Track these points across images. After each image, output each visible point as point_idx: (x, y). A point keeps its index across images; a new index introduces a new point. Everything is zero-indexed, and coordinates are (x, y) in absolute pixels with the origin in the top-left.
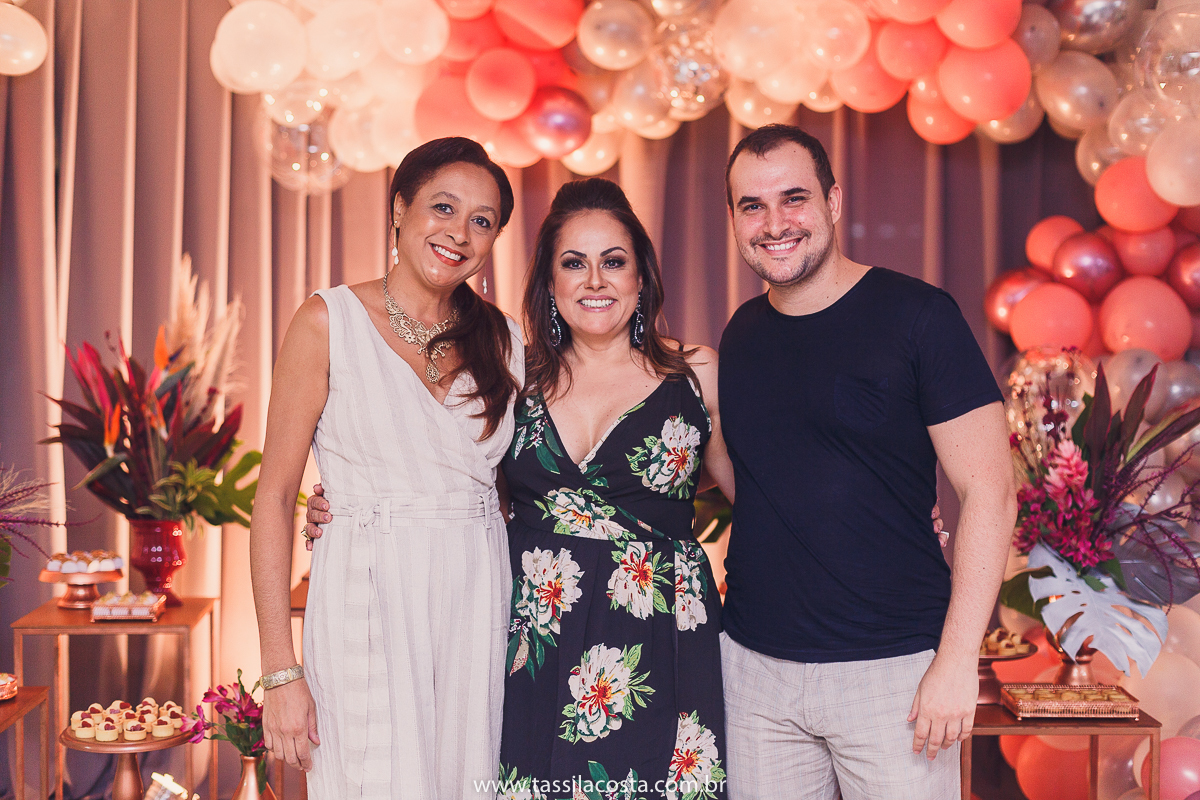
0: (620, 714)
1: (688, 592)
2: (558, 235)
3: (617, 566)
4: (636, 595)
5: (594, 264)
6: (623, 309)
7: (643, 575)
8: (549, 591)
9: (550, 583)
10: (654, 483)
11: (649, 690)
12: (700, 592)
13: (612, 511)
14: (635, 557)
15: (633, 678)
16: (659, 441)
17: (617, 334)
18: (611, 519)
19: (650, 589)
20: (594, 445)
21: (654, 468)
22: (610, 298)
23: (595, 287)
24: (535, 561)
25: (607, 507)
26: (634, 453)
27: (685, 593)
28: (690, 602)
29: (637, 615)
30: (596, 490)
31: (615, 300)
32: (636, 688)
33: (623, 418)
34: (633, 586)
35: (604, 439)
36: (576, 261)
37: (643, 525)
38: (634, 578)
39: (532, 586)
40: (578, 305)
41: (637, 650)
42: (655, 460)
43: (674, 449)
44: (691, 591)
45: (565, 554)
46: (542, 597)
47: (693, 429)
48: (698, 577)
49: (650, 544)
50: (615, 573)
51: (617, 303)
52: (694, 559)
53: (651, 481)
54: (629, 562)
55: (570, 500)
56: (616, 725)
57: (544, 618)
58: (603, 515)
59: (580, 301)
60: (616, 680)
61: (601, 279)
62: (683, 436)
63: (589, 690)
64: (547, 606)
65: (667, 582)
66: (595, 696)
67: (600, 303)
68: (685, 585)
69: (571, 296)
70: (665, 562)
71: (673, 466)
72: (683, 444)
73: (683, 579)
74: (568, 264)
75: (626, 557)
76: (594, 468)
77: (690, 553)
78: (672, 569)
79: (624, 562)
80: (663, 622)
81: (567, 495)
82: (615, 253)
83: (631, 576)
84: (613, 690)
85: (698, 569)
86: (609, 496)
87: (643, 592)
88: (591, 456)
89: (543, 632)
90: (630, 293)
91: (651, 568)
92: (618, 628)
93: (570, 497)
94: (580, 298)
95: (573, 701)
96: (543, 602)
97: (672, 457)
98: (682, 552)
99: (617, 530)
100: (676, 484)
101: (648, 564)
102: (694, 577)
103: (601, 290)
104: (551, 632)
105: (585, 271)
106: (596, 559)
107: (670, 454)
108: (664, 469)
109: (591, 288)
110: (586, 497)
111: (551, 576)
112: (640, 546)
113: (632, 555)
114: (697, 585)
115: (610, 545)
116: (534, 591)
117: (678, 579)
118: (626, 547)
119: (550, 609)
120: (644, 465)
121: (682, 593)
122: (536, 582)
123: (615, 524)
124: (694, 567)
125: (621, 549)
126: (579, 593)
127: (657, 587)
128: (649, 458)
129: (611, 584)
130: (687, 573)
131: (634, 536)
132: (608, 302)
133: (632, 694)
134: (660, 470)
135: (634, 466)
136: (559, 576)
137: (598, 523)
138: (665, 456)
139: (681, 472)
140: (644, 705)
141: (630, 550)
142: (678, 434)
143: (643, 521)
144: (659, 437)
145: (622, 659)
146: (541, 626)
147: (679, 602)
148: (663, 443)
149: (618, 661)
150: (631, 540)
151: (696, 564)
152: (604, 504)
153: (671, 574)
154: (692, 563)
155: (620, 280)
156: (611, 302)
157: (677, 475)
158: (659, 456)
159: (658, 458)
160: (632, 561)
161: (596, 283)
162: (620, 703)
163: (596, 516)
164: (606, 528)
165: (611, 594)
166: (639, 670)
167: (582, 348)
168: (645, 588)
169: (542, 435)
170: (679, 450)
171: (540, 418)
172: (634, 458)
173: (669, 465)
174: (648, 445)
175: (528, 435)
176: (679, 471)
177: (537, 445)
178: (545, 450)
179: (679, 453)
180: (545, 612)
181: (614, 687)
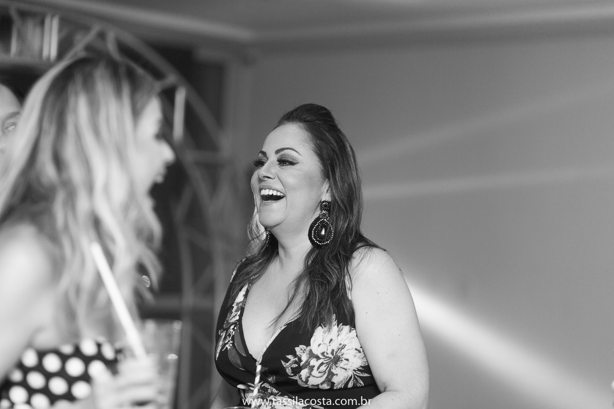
10: (309, 383)
16: (309, 348)
21: (305, 372)
26: (287, 360)
30: (271, 383)
33: (283, 328)
42: (305, 366)
43: (323, 354)
47: (347, 328)
53: (305, 382)
62: (334, 339)
72: (334, 347)
76: (265, 368)
97: (320, 361)
100: (335, 380)
107: (318, 358)
108: (314, 373)
120: (296, 371)
128: (299, 365)
134: (311, 373)
135: (289, 371)
138: (313, 362)
144: (308, 344)
148: (311, 351)
157: (331, 374)
158: (308, 363)
159: (307, 364)
169: (233, 339)
170: (329, 351)
171: (235, 323)
172: (288, 364)
173: (318, 368)
174: (298, 353)
175: (225, 338)
176: (333, 371)
177: (229, 348)
178: (234, 351)
179: (330, 355)
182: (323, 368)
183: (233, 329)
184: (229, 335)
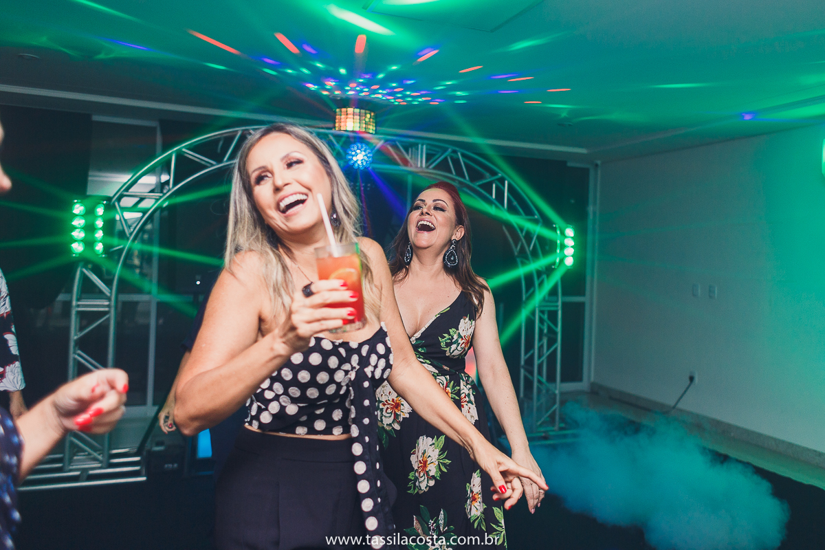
0: (433, 477)
1: (468, 402)
8: (392, 404)
9: (393, 400)
10: (453, 354)
11: (447, 462)
12: (474, 401)
13: (428, 362)
15: (439, 455)
16: (457, 331)
24: (383, 387)
25: (425, 360)
26: (443, 337)
27: (466, 403)
28: (470, 409)
32: (441, 461)
33: (437, 316)
37: (445, 368)
39: (380, 401)
41: (442, 438)
42: (455, 343)
43: (465, 336)
44: (470, 402)
46: (388, 408)
49: (448, 377)
52: (469, 384)
53: (451, 353)
56: (432, 483)
57: (389, 420)
60: (429, 456)
62: (469, 328)
63: (419, 463)
64: (391, 413)
65: (457, 398)
66: (421, 466)
68: (467, 399)
70: (456, 386)
71: (463, 345)
72: (469, 333)
76: (419, 342)
77: (467, 381)
78: (459, 390)
84: (428, 463)
88: (418, 336)
89: (388, 428)
91: (450, 390)
95: (413, 469)
96: (389, 411)
98: (463, 380)
100: (463, 354)
101: (448, 389)
102: (471, 393)
104: (393, 428)
111: (393, 396)
112: (443, 378)
114: (472, 398)
117: (463, 396)
119: (393, 415)
120: (449, 345)
122: (383, 399)
124: (470, 388)
128: (451, 341)
130: (467, 392)
131: (440, 373)
133: (439, 464)
134: (456, 348)
135: (443, 345)
140: (445, 471)
141: (438, 381)
142: (467, 327)
143: (445, 366)
145: (434, 444)
146: (387, 425)
147: (466, 408)
148: (459, 333)
149: (432, 445)
150: (438, 376)
153: (458, 393)
154: (469, 386)
157: (464, 350)
159: (456, 341)
162: (433, 470)
166: (442, 451)
172: (442, 340)
173: (461, 345)
174: (451, 333)
176: (466, 348)
179: (467, 338)
180: (390, 417)
181: (429, 460)
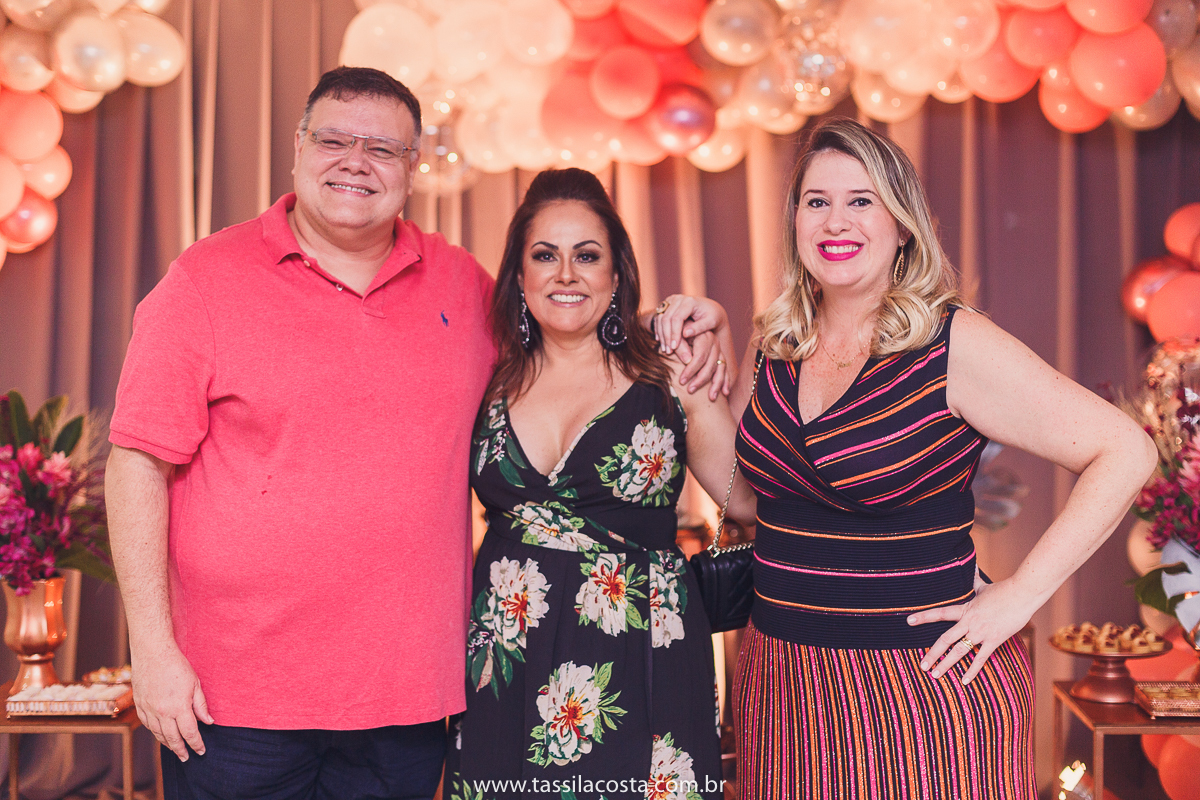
0: (590, 737)
1: (664, 605)
2: (529, 226)
3: (585, 579)
4: (607, 611)
5: (566, 256)
6: (595, 306)
7: (615, 588)
8: (516, 604)
9: (517, 596)
10: (626, 493)
11: (620, 711)
12: (678, 606)
13: (581, 523)
14: (606, 569)
15: (603, 699)
16: (630, 449)
17: (589, 333)
18: (580, 531)
19: (623, 603)
20: (562, 455)
21: (625, 477)
22: (581, 294)
23: (566, 282)
24: (503, 571)
25: (575, 519)
26: (603, 463)
27: (659, 607)
28: (665, 617)
29: (607, 631)
30: (564, 502)
31: (586, 296)
32: (606, 709)
33: (591, 425)
34: (604, 600)
35: (572, 448)
36: (547, 254)
37: (615, 536)
38: (605, 592)
39: (498, 599)
40: (548, 301)
41: (608, 668)
42: (626, 469)
43: (646, 457)
44: (667, 605)
45: (532, 565)
46: (508, 611)
47: (668, 432)
48: (676, 590)
49: (623, 556)
50: (584, 586)
51: (588, 299)
52: (672, 570)
53: (622, 491)
54: (599, 574)
55: (537, 514)
56: (586, 748)
57: (511, 632)
58: (571, 527)
59: (550, 296)
60: (586, 700)
61: (573, 273)
62: (657, 442)
63: (559, 710)
64: (514, 619)
65: (642, 595)
66: (565, 717)
67: (570, 299)
68: (661, 598)
69: (541, 290)
70: (639, 574)
72: (657, 450)
73: (658, 592)
74: (539, 256)
75: (596, 569)
76: (564, 479)
77: (667, 564)
78: (647, 582)
79: (595, 575)
80: (636, 638)
81: (534, 508)
82: (589, 247)
83: (601, 589)
85: (675, 581)
86: (577, 508)
87: (614, 606)
88: (560, 467)
89: (510, 647)
90: (602, 290)
91: (624, 581)
92: (588, 645)
93: (537, 511)
94: (550, 292)
95: (541, 722)
96: (510, 615)
97: (644, 465)
98: (658, 563)
99: (587, 542)
100: (651, 491)
101: (621, 578)
102: (672, 590)
103: (573, 285)
104: (520, 647)
105: (556, 264)
106: (563, 572)
107: (642, 461)
108: (636, 479)
109: (561, 282)
110: (553, 509)
111: (518, 588)
112: (613, 557)
113: (602, 567)
114: (674, 598)
115: (579, 557)
116: (500, 604)
117: (652, 592)
118: (596, 559)
119: (518, 623)
120: (614, 476)
121: (656, 608)
122: (503, 594)
123: (584, 537)
124: (672, 579)
125: (591, 561)
126: (546, 608)
127: (629, 601)
128: (619, 467)
129: (579, 598)
130: (663, 585)
131: (605, 548)
132: (579, 298)
133: (601, 715)
134: (631, 480)
135: (604, 477)
136: (525, 588)
137: (566, 536)
138: (636, 465)
139: (655, 480)
140: (614, 727)
141: (600, 562)
142: (650, 439)
143: (615, 532)
144: (629, 444)
145: (593, 678)
146: (508, 640)
147: (654, 616)
148: (633, 451)
149: (589, 680)
150: (602, 551)
151: (673, 575)
152: (573, 516)
153: (645, 588)
154: (670, 575)
155: (593, 275)
156: (582, 298)
157: (651, 484)
158: (630, 465)
159: (629, 467)
160: (603, 573)
161: (566, 276)
162: (590, 724)
163: (564, 529)
164: (574, 540)
165: (580, 609)
166: (609, 690)
167: (551, 347)
168: (617, 602)
169: (504, 447)
170: (653, 456)
171: (502, 429)
172: (603, 468)
173: (641, 473)
174: (617, 454)
175: (490, 448)
176: (653, 479)
177: (499, 459)
178: (508, 463)
179: (653, 460)
180: (512, 626)
181: (585, 707)
182: (646, 474)
183: (502, 436)
184: (498, 444)
